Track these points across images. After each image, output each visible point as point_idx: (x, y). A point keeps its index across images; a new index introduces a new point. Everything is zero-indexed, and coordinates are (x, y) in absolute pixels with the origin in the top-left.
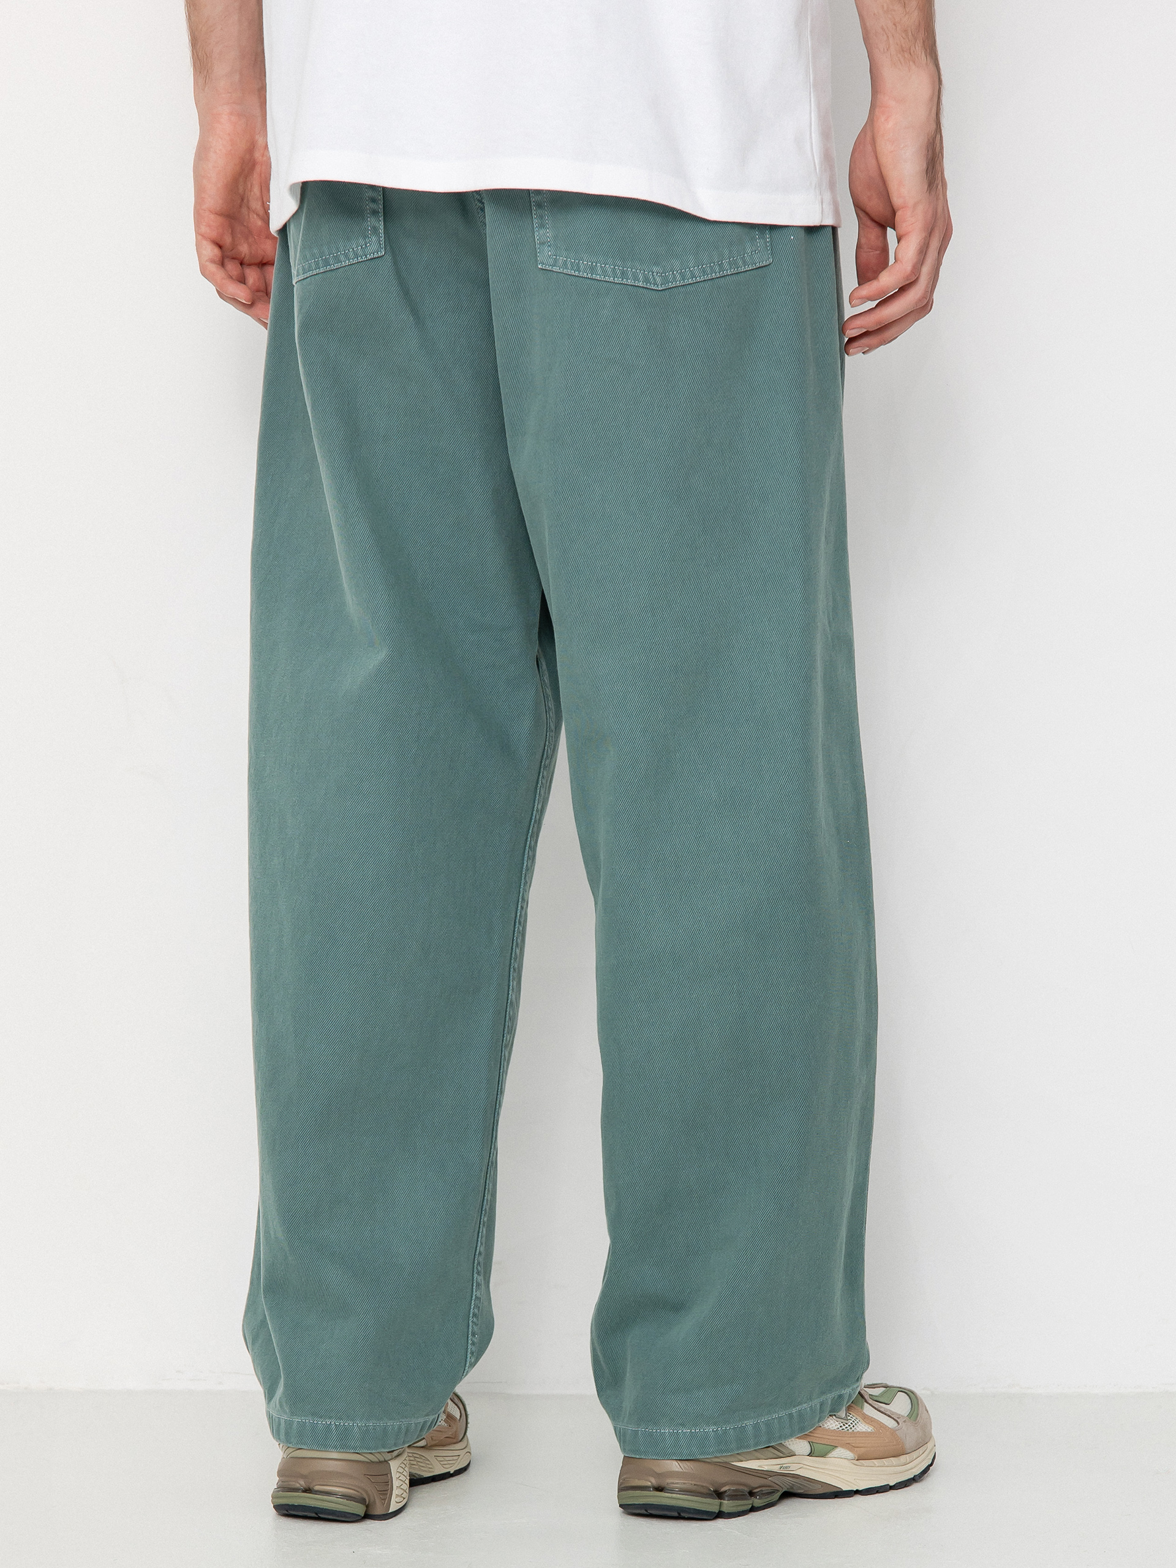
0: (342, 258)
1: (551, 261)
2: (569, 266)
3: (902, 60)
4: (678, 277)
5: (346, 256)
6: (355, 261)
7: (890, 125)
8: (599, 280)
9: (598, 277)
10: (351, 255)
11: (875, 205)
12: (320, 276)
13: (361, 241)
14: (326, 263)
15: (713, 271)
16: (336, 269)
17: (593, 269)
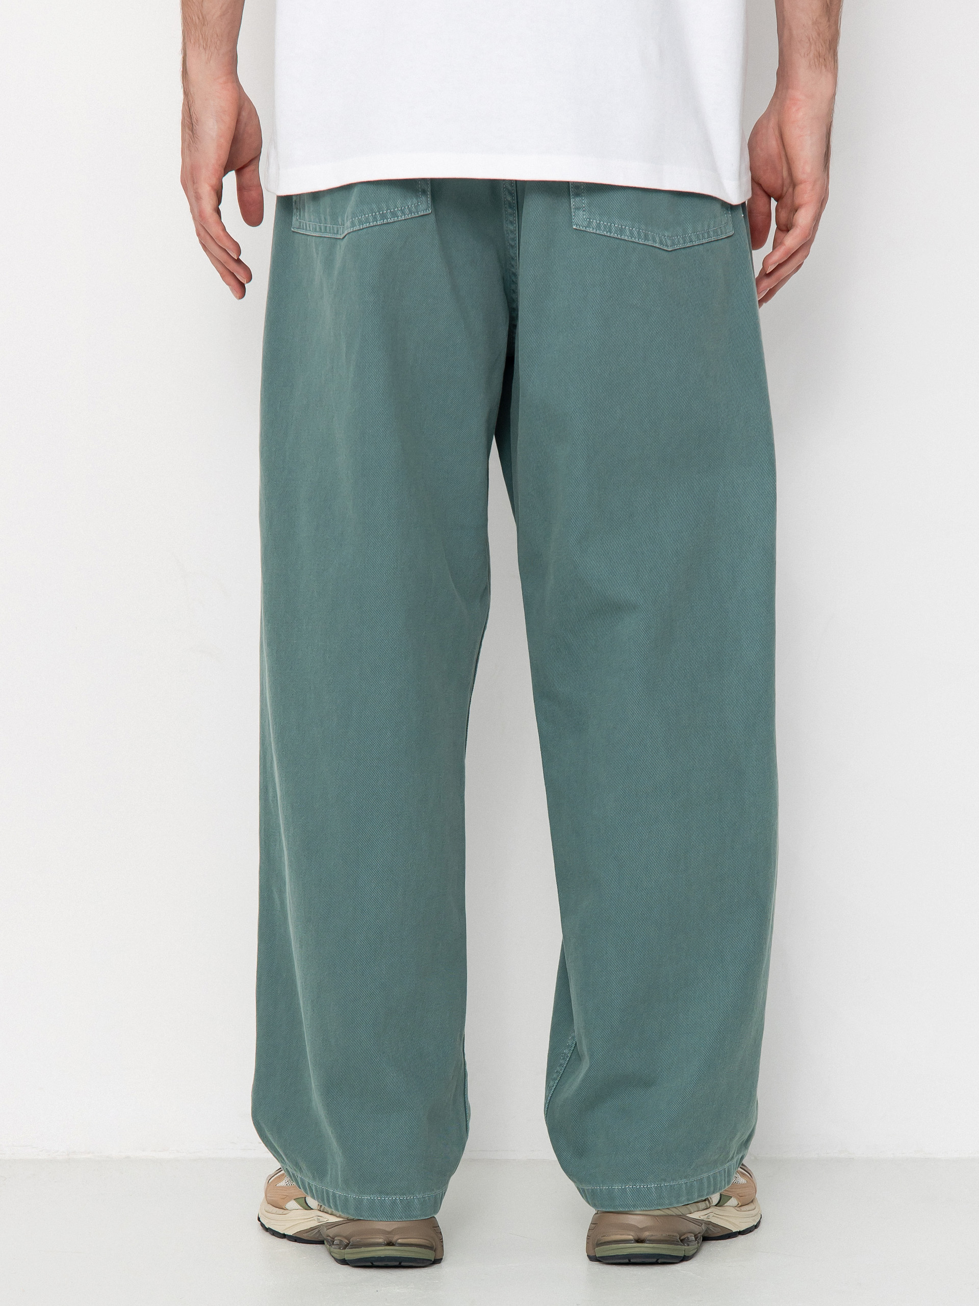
0: (399, 213)
1: (585, 224)
2: (602, 228)
3: (817, 64)
4: (681, 241)
5: (403, 213)
6: (410, 216)
7: (801, 114)
8: (627, 240)
9: (626, 238)
10: (407, 211)
11: (769, 179)
12: (377, 227)
13: (415, 200)
14: (383, 216)
15: (704, 238)
16: (393, 222)
17: (622, 231)
